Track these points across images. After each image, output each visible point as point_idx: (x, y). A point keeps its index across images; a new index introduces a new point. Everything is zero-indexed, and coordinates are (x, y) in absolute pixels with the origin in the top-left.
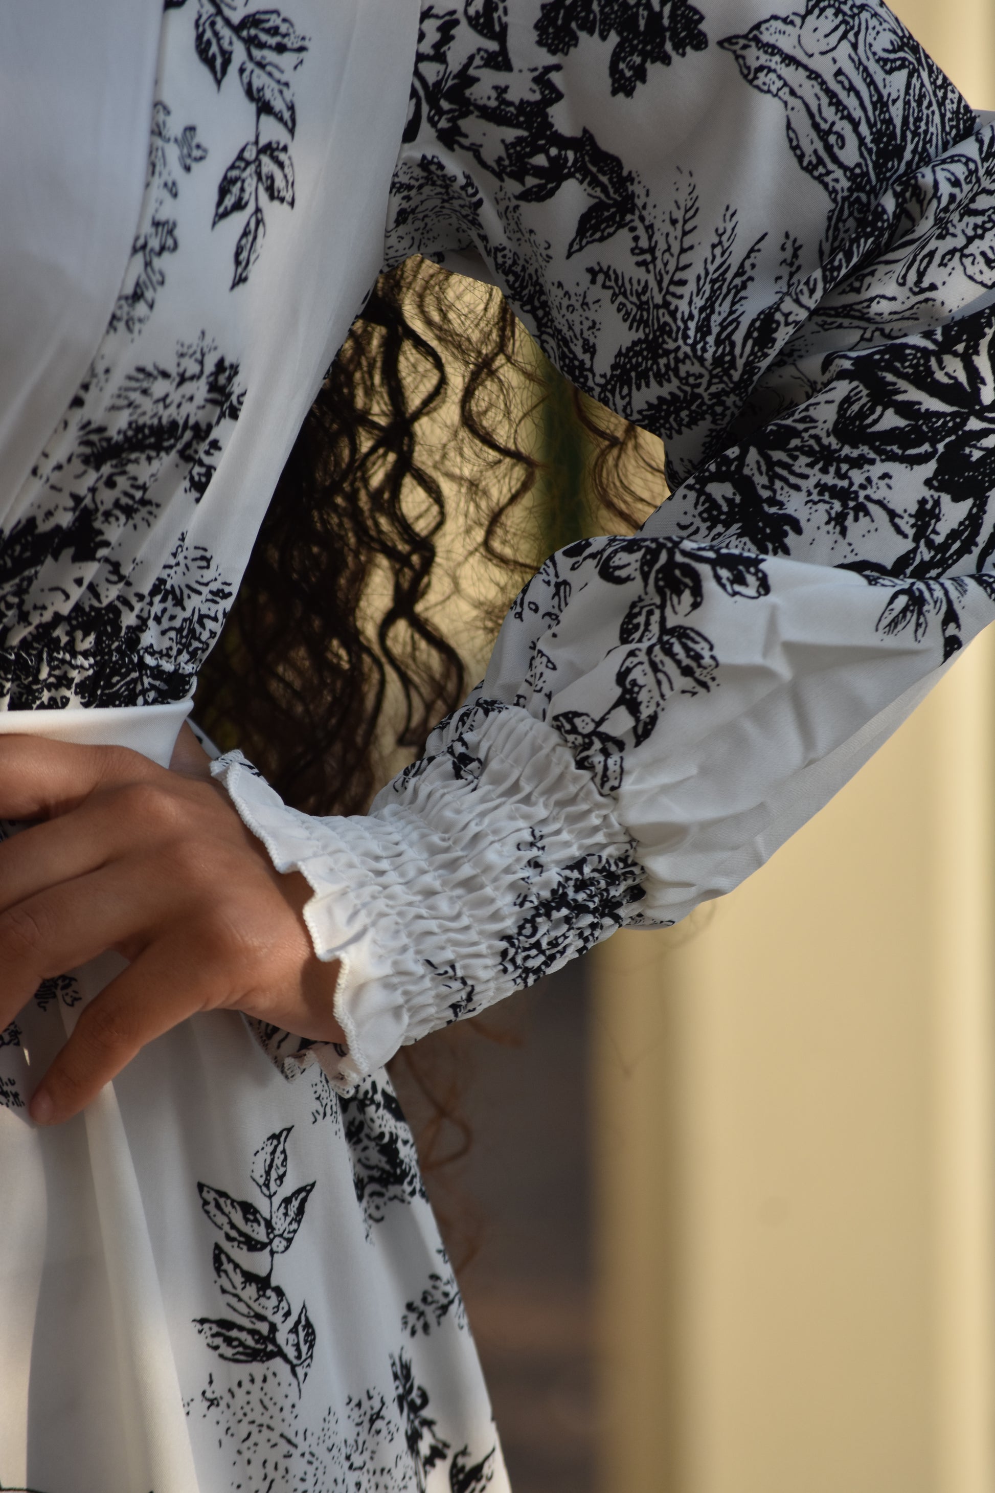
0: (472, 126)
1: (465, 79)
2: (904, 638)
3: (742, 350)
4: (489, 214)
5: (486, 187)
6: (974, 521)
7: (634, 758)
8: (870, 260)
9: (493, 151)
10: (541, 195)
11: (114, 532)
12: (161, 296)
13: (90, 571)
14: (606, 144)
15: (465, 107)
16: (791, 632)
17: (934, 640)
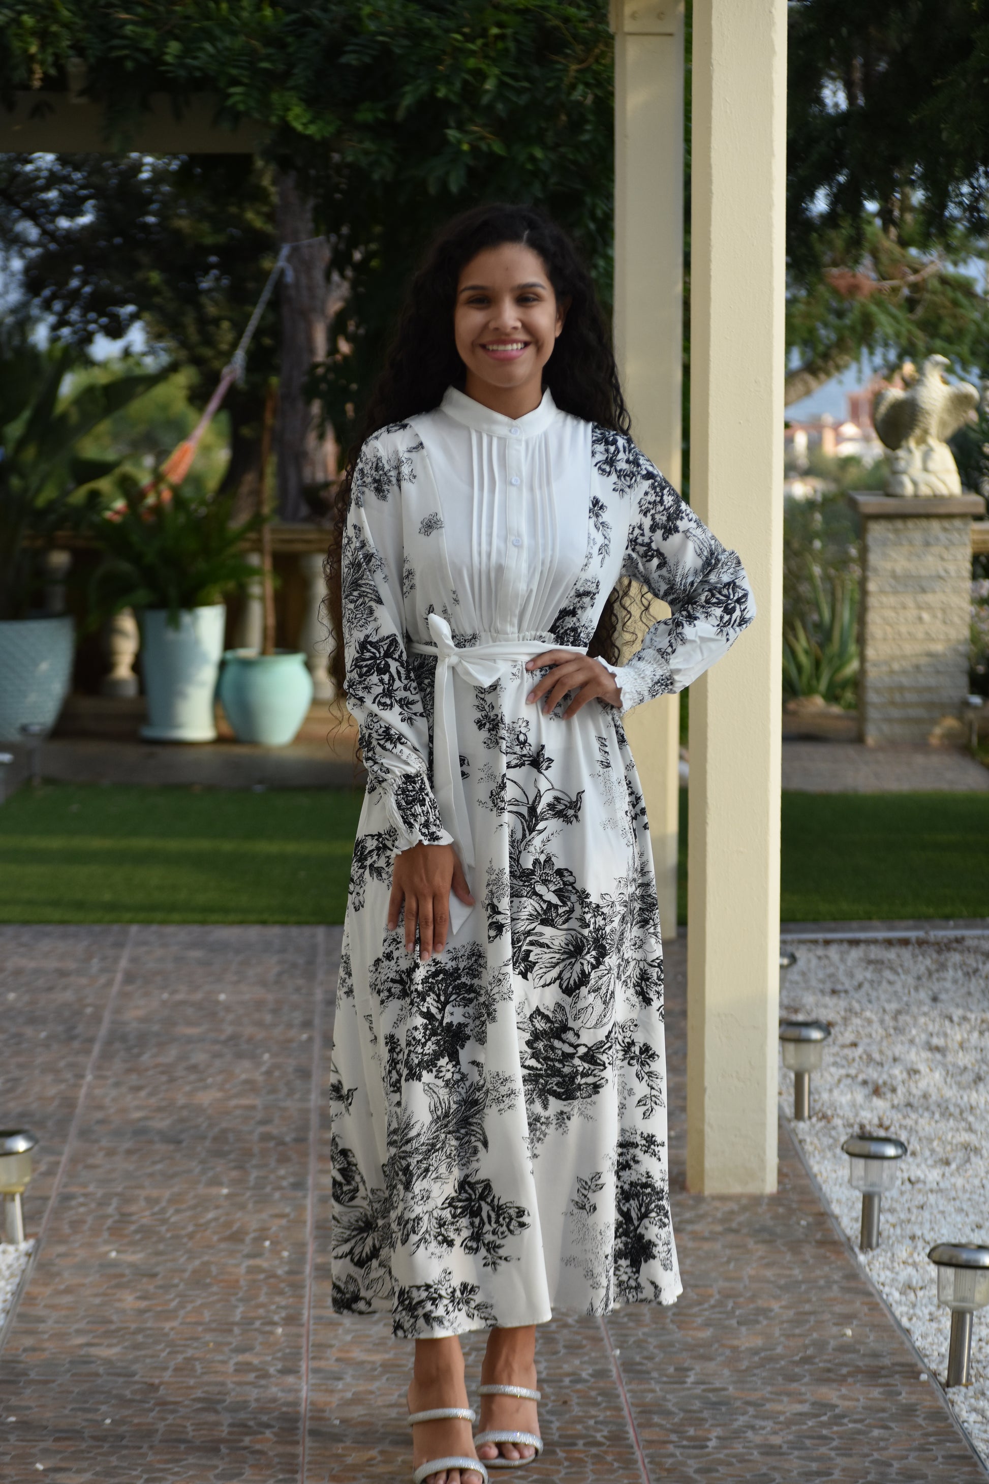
0: (638, 547)
1: (637, 538)
2: (719, 637)
3: (688, 588)
4: (640, 565)
5: (639, 561)
6: (730, 619)
7: (672, 656)
8: (710, 571)
9: (641, 552)
10: (650, 560)
11: (579, 612)
12: (590, 566)
13: (575, 619)
14: (662, 551)
15: (636, 544)
16: (700, 634)
17: (724, 638)
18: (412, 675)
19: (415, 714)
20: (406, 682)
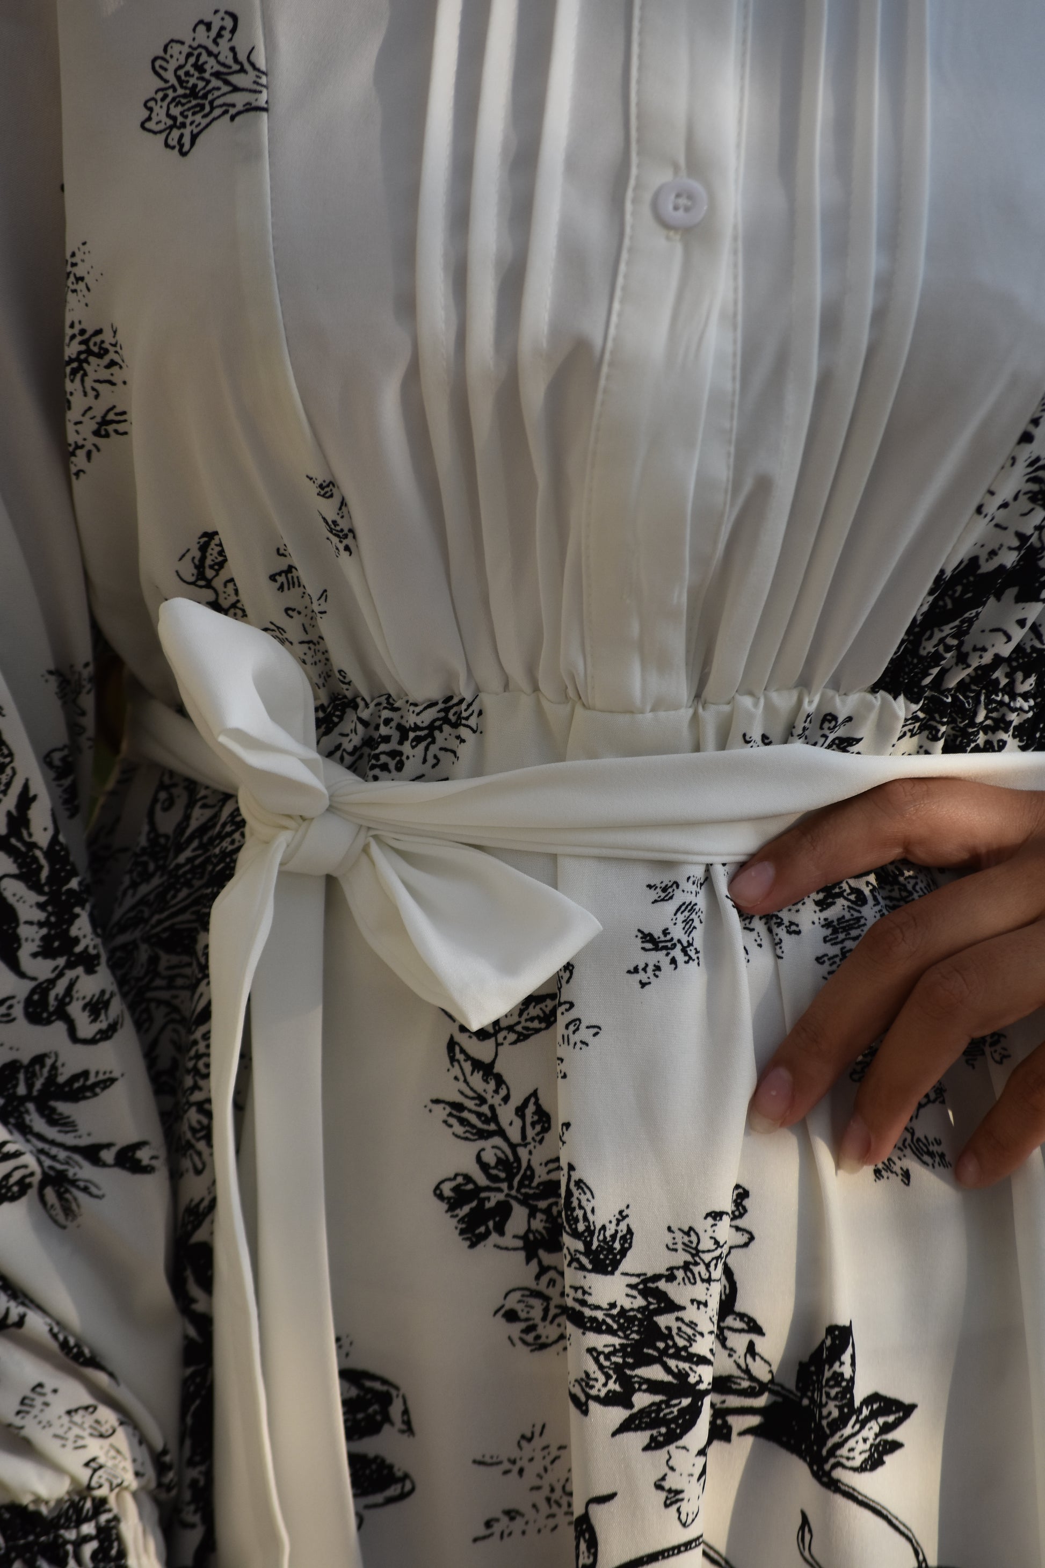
13: (1034, 611)
18: (82, 927)
19: (92, 1153)
20: (42, 969)
